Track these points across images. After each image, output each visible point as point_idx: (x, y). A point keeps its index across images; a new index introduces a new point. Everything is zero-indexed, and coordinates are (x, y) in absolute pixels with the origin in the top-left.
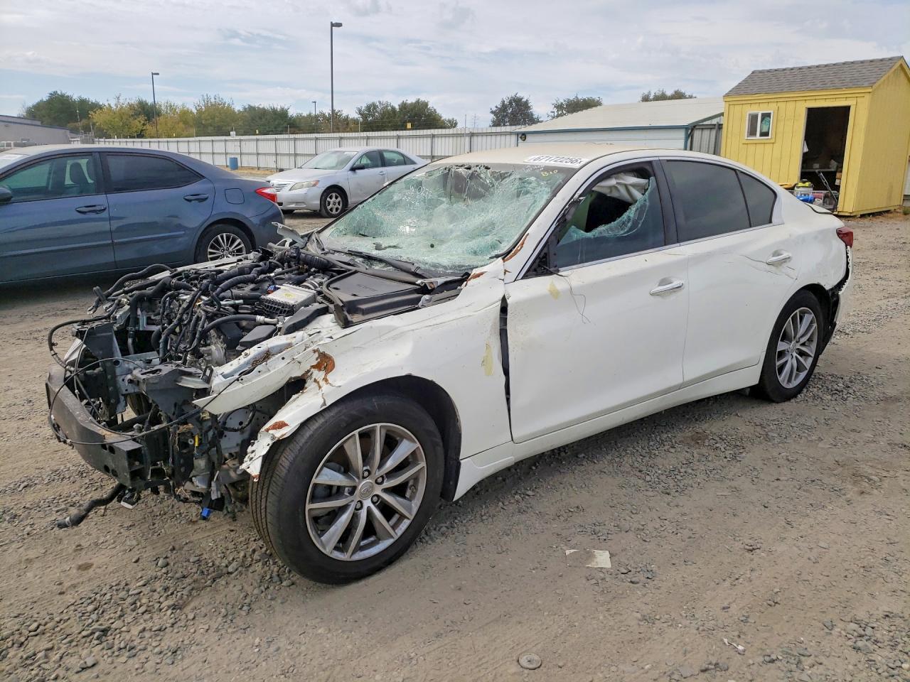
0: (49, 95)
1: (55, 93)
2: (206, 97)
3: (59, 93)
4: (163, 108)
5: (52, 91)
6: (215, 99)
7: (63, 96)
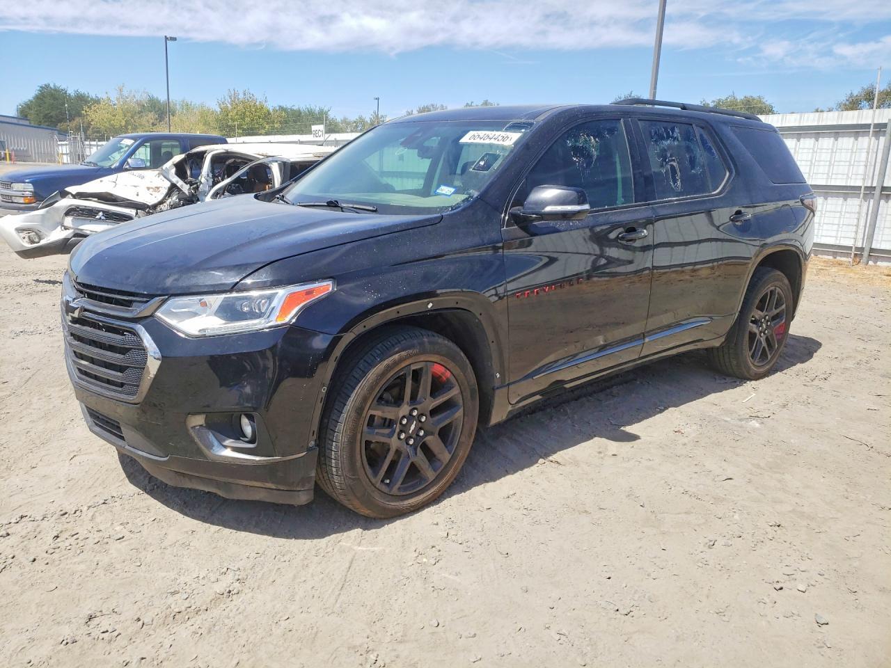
0: (38, 88)
1: (47, 86)
2: (233, 93)
3: (52, 86)
4: (178, 107)
5: (43, 83)
6: (245, 94)
7: (56, 90)
